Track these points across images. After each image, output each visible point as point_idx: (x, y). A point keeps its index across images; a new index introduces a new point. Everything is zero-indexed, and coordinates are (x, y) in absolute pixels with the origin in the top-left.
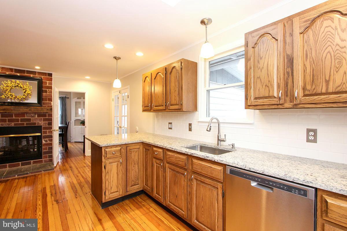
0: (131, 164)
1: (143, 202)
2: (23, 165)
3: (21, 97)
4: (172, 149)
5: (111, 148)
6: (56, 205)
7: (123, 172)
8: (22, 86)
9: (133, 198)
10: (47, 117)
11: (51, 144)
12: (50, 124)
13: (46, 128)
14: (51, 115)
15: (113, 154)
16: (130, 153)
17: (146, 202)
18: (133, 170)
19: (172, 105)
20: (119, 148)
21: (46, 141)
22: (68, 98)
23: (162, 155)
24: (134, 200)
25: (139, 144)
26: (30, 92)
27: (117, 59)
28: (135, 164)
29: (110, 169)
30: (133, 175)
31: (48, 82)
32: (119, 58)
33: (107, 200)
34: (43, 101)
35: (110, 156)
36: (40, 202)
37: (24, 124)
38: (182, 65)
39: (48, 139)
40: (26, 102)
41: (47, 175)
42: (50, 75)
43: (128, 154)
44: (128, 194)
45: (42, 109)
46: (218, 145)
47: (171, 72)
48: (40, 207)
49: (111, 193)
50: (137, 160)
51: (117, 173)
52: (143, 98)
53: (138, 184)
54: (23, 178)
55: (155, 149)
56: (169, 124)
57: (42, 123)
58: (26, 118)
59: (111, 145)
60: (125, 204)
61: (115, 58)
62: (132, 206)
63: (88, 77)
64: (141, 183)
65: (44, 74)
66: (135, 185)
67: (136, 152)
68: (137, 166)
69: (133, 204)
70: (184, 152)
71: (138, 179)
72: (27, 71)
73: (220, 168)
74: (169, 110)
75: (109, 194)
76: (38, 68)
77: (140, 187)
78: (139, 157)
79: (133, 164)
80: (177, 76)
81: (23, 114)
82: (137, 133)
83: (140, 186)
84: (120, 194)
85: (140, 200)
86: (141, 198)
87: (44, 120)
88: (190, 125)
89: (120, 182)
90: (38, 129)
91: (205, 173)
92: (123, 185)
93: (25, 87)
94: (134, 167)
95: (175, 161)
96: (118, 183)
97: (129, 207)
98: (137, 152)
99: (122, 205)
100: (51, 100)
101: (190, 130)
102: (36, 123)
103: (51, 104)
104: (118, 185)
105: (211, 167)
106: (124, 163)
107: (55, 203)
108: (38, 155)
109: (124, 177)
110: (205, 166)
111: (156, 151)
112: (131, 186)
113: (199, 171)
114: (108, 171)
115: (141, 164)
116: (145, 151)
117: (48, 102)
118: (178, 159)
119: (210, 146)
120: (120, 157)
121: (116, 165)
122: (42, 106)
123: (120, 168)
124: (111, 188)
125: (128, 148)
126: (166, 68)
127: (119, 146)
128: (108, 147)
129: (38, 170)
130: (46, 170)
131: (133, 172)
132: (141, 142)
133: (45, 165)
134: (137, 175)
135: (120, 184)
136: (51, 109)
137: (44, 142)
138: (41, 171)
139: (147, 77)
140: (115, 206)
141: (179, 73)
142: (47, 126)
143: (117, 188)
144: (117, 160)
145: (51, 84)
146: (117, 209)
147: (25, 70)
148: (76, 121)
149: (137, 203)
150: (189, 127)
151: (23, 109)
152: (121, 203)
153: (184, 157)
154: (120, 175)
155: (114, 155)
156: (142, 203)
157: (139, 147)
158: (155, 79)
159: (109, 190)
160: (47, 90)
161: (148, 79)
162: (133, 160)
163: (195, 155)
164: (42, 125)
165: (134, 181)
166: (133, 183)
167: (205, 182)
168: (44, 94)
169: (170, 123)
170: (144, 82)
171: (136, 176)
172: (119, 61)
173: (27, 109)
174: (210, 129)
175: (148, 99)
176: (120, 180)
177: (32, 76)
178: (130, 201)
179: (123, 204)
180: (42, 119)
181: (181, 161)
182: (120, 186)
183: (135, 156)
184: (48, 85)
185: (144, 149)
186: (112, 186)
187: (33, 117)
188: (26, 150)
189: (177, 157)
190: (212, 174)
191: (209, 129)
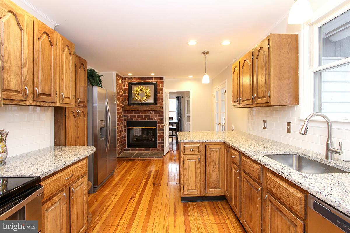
0: (211, 164)
1: (223, 209)
2: (146, 150)
3: (144, 98)
4: (246, 154)
5: (190, 144)
6: (152, 188)
7: (202, 171)
8: (144, 90)
9: (214, 202)
10: (160, 114)
11: (163, 136)
12: (162, 119)
13: (159, 123)
14: (162, 112)
15: (191, 150)
16: (210, 152)
17: (225, 211)
18: (213, 171)
19: (259, 98)
20: (197, 145)
21: (160, 134)
22: (182, 97)
23: (238, 159)
24: (213, 204)
25: (221, 144)
26: (149, 94)
27: (205, 53)
28: (215, 165)
29: (189, 165)
30: (213, 176)
31: (160, 85)
32: (207, 53)
33: (185, 195)
34: (157, 101)
35: (188, 152)
36: (144, 182)
37: (146, 119)
38: (270, 43)
39: (161, 132)
40: (147, 102)
41: (157, 161)
42: (162, 79)
43: (208, 153)
44: (207, 195)
45: (157, 107)
46: (327, 157)
47: (258, 56)
48: (142, 185)
49: (189, 189)
50: (218, 161)
51: (196, 171)
52: (233, 92)
53: (219, 188)
54: (143, 160)
55: (233, 151)
56: (263, 122)
57: (157, 119)
58: (147, 114)
59: (189, 141)
60: (203, 205)
61: (204, 53)
62: (209, 209)
63: (190, 77)
64: (222, 187)
65: (158, 79)
66: (215, 188)
67: (216, 152)
68: (217, 168)
69: (211, 208)
70: (257, 160)
71: (219, 182)
72: (148, 78)
73: (299, 195)
74: (256, 104)
75: (187, 190)
76: (153, 74)
77: (220, 192)
78: (221, 158)
79: (213, 164)
80: (263, 60)
81: (145, 112)
82: (233, 131)
83: (221, 190)
84: (199, 193)
85: (220, 206)
86: (221, 205)
87: (159, 116)
88: (289, 124)
89: (199, 181)
90: (154, 123)
91: (281, 196)
92: (202, 184)
93: (146, 90)
94: (214, 168)
95: (249, 169)
96: (196, 182)
97: (206, 209)
98: (218, 153)
99: (200, 205)
100: (162, 99)
101: (289, 131)
102: (153, 118)
103: (163, 103)
104: (196, 183)
105: (288, 190)
106: (203, 162)
107: (152, 185)
108: (154, 145)
109: (203, 176)
110: (280, 186)
111: (233, 154)
112: (211, 188)
113: (274, 190)
114: (186, 167)
115: (222, 165)
116: (226, 152)
117: (161, 101)
118: (252, 169)
119: (312, 158)
120: (199, 155)
121: (194, 162)
122: (156, 105)
123: (198, 166)
124: (189, 184)
125: (207, 146)
126: (253, 52)
127: (197, 143)
128: (186, 143)
129: (152, 155)
130: (157, 157)
131: (212, 173)
132: (221, 141)
133: (159, 153)
134: (218, 178)
135: (198, 183)
136: (163, 107)
137: (158, 134)
138: (154, 157)
139: (236, 67)
140: (194, 204)
141: (266, 55)
142: (160, 121)
143: (195, 186)
144: (195, 157)
145: (163, 86)
146: (194, 207)
147: (146, 78)
148: (188, 117)
149: (215, 208)
150: (287, 128)
151: (145, 108)
152: (200, 203)
153: (257, 167)
154: (198, 174)
155: (192, 152)
156: (221, 210)
157: (220, 147)
158: (242, 68)
159: (187, 186)
160: (160, 91)
161: (237, 70)
162: (213, 161)
163: (268, 167)
164: (157, 120)
165: (213, 183)
166: (213, 185)
167: (281, 210)
168: (158, 95)
169: (265, 121)
170: (234, 73)
171: (216, 179)
172: (207, 55)
173: (147, 107)
174: (306, 131)
175: (237, 92)
176: (198, 178)
177: (150, 81)
178: (209, 204)
179: (202, 204)
180: (157, 115)
181: (255, 172)
182: (198, 185)
183: (215, 156)
184: (160, 87)
185: (226, 150)
186: (190, 182)
187: (151, 114)
188: (147, 139)
189: (251, 165)
190: (289, 200)
191: (303, 132)
